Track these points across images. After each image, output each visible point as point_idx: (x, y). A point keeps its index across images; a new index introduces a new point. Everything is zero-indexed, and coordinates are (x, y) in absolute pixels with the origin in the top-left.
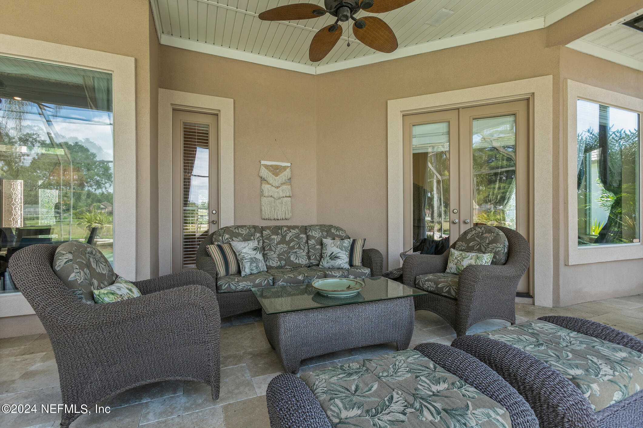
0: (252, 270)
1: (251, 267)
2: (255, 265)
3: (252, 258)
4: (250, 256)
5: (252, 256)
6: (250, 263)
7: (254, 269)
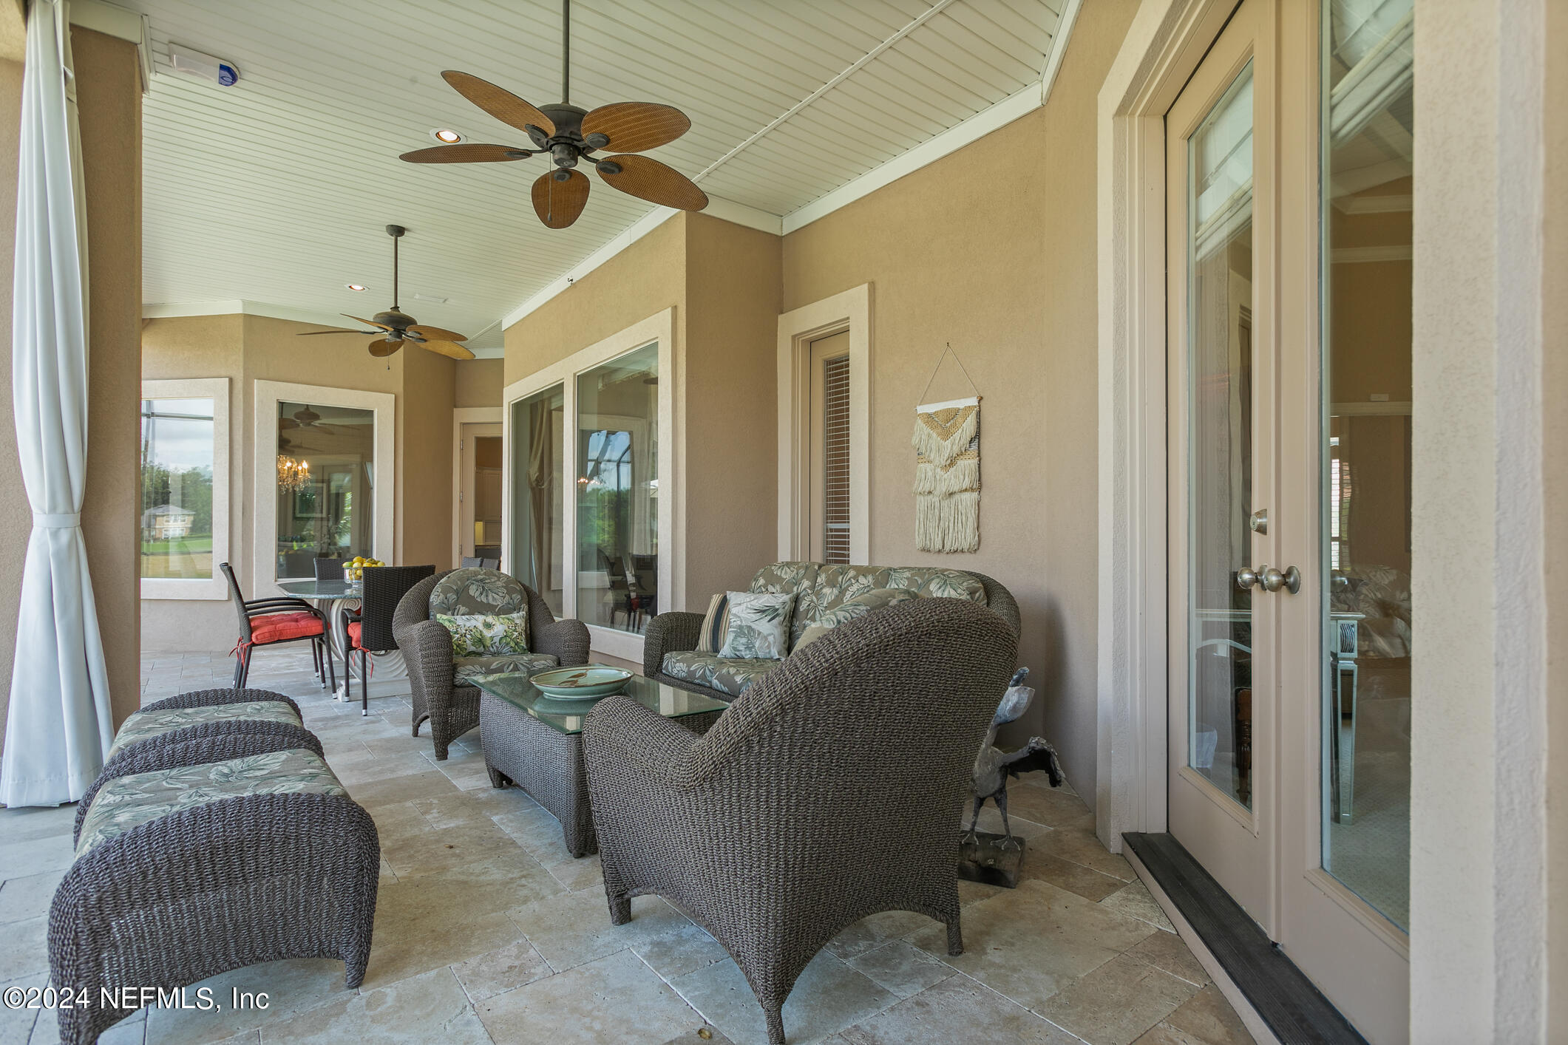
0: (735, 649)
1: (735, 643)
2: (744, 640)
3: (743, 627)
4: (739, 623)
5: (744, 624)
6: (734, 634)
7: (741, 649)
